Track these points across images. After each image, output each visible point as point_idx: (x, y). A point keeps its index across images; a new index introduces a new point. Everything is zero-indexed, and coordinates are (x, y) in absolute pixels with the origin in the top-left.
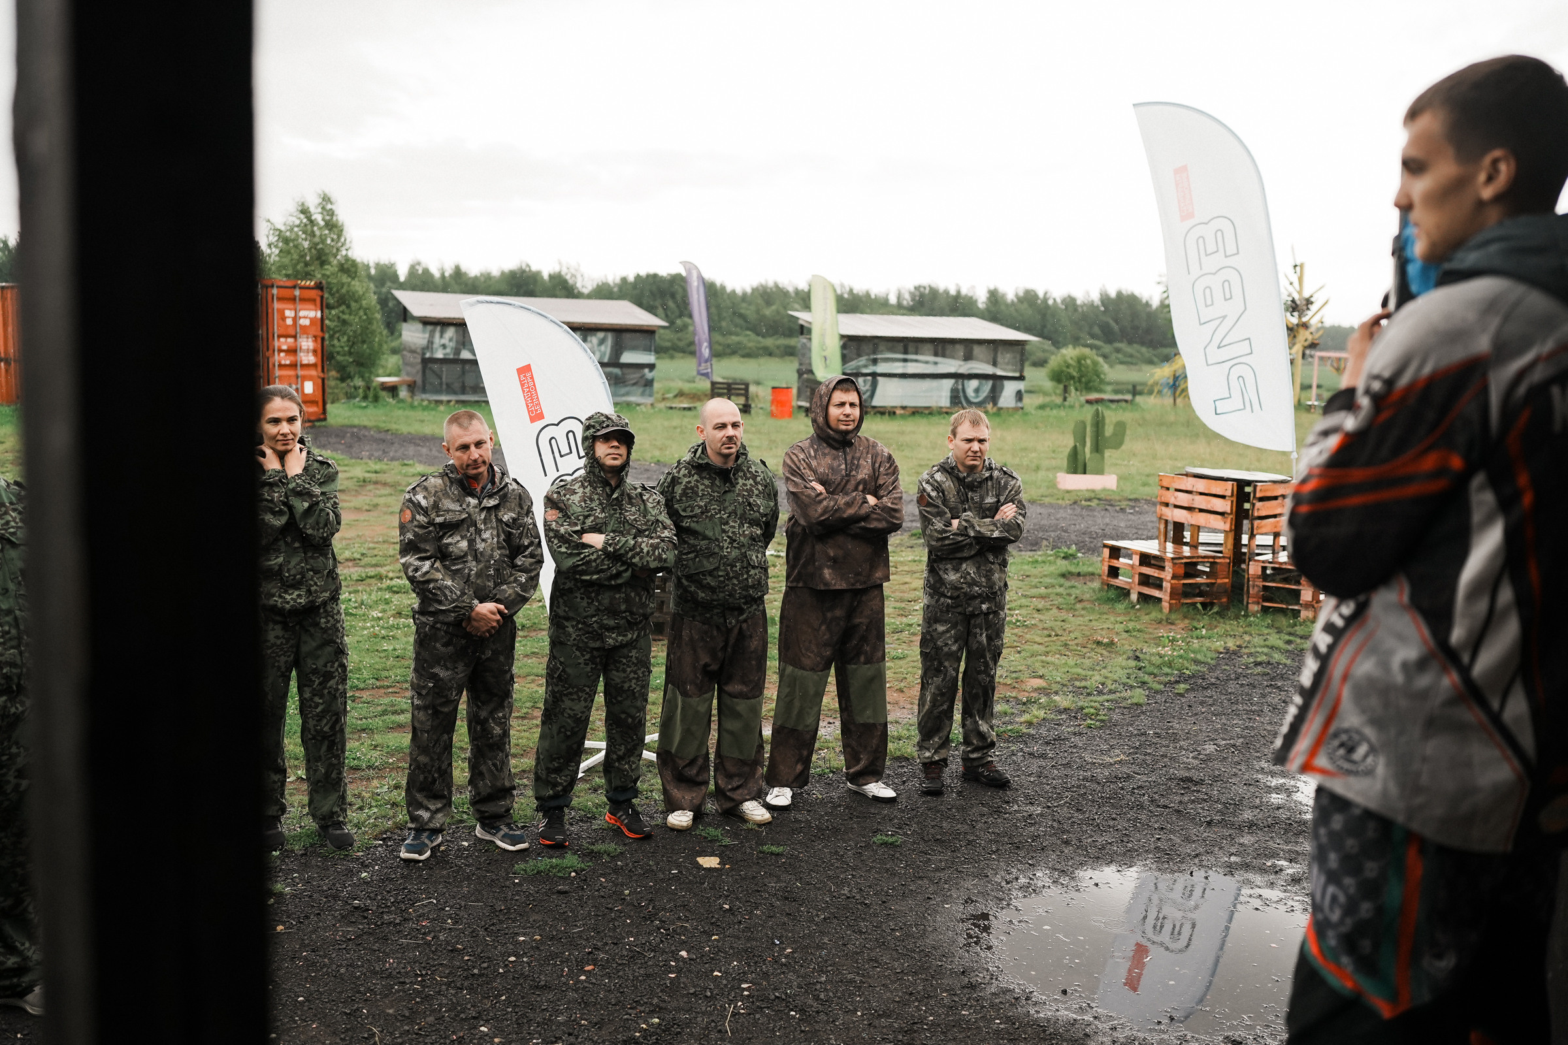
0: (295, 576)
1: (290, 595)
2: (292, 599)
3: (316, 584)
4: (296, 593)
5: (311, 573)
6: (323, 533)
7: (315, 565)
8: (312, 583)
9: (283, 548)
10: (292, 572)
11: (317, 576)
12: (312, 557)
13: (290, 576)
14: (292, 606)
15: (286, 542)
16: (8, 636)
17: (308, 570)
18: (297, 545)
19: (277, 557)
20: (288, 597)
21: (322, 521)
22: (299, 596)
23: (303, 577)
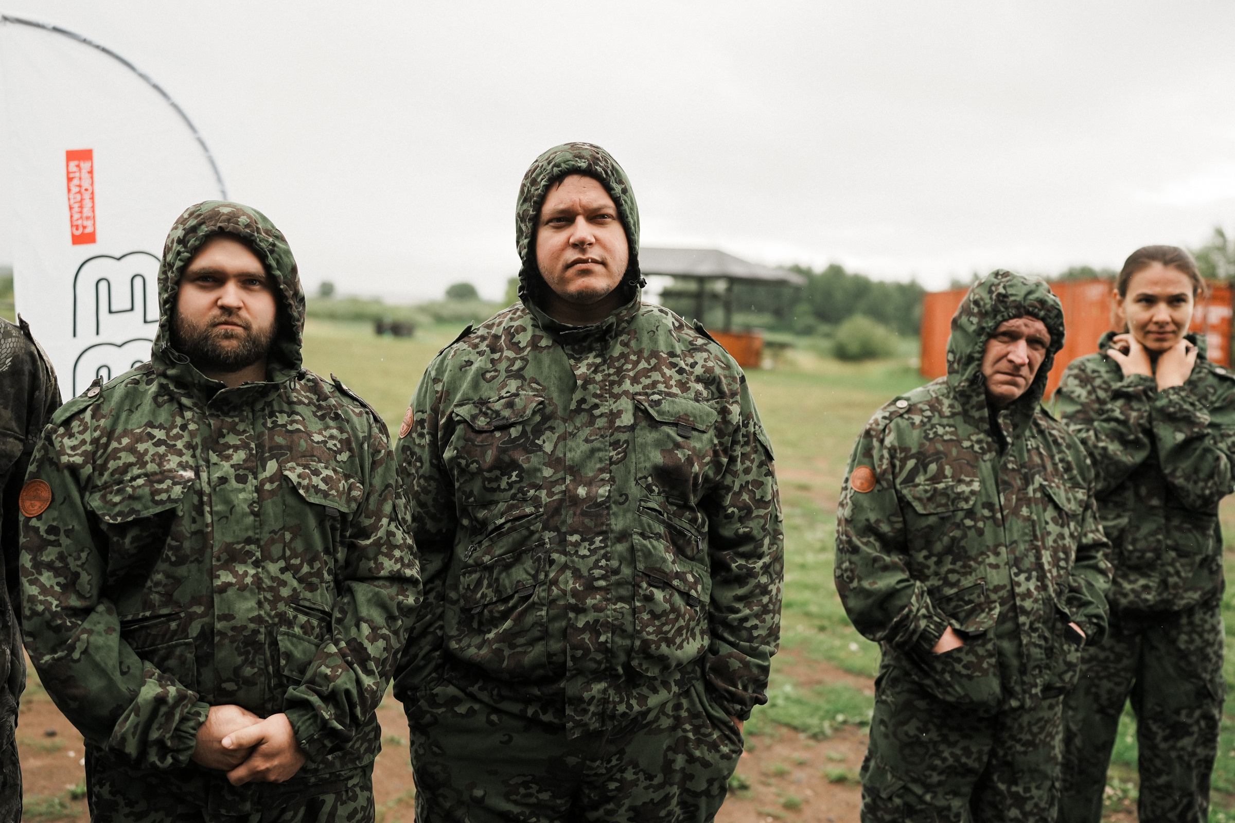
0: (1143, 552)
1: (1130, 582)
2: (1133, 590)
3: (1178, 573)
4: (1142, 582)
5: (1173, 554)
6: (1203, 489)
7: (1181, 542)
8: (1171, 570)
9: (1131, 503)
10: (1141, 545)
11: (1183, 560)
12: (1179, 528)
13: (1135, 550)
14: (1131, 603)
15: (1137, 494)
16: (614, 578)
17: (1169, 548)
18: (1155, 502)
19: (1119, 516)
20: (1127, 586)
21: (1206, 467)
22: (1146, 588)
23: (1158, 557)
